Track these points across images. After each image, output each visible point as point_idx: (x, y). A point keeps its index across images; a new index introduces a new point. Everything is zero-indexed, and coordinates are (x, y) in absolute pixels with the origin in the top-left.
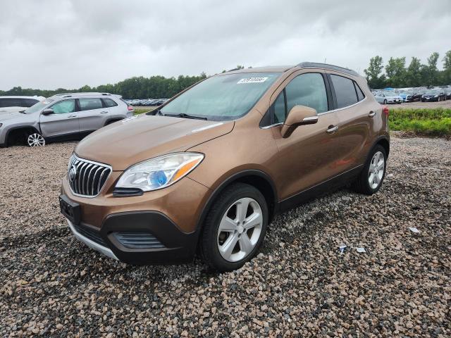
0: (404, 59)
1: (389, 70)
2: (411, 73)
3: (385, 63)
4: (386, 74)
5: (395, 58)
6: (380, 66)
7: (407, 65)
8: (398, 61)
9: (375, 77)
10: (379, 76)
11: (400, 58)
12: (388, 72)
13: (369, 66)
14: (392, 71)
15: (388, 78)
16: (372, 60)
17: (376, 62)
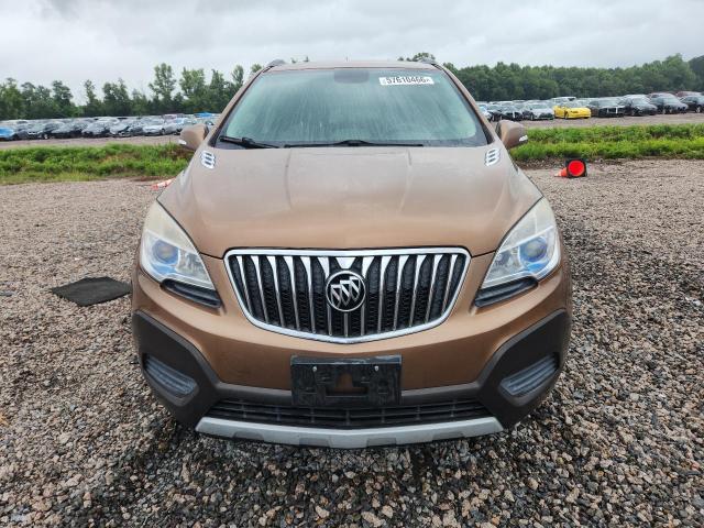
0: (202, 71)
1: (186, 86)
2: (216, 92)
3: (177, 76)
4: (182, 92)
5: (189, 69)
6: (171, 79)
7: (208, 81)
8: (195, 73)
9: (167, 96)
10: (173, 94)
11: (196, 70)
12: (184, 89)
13: (155, 78)
14: (189, 88)
15: (186, 98)
16: (157, 69)
17: (163, 72)
